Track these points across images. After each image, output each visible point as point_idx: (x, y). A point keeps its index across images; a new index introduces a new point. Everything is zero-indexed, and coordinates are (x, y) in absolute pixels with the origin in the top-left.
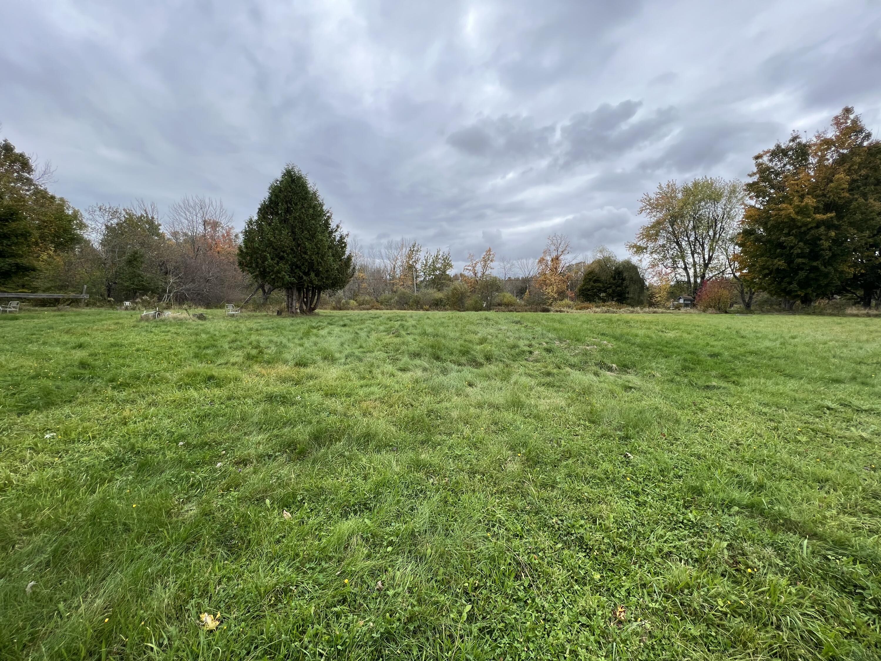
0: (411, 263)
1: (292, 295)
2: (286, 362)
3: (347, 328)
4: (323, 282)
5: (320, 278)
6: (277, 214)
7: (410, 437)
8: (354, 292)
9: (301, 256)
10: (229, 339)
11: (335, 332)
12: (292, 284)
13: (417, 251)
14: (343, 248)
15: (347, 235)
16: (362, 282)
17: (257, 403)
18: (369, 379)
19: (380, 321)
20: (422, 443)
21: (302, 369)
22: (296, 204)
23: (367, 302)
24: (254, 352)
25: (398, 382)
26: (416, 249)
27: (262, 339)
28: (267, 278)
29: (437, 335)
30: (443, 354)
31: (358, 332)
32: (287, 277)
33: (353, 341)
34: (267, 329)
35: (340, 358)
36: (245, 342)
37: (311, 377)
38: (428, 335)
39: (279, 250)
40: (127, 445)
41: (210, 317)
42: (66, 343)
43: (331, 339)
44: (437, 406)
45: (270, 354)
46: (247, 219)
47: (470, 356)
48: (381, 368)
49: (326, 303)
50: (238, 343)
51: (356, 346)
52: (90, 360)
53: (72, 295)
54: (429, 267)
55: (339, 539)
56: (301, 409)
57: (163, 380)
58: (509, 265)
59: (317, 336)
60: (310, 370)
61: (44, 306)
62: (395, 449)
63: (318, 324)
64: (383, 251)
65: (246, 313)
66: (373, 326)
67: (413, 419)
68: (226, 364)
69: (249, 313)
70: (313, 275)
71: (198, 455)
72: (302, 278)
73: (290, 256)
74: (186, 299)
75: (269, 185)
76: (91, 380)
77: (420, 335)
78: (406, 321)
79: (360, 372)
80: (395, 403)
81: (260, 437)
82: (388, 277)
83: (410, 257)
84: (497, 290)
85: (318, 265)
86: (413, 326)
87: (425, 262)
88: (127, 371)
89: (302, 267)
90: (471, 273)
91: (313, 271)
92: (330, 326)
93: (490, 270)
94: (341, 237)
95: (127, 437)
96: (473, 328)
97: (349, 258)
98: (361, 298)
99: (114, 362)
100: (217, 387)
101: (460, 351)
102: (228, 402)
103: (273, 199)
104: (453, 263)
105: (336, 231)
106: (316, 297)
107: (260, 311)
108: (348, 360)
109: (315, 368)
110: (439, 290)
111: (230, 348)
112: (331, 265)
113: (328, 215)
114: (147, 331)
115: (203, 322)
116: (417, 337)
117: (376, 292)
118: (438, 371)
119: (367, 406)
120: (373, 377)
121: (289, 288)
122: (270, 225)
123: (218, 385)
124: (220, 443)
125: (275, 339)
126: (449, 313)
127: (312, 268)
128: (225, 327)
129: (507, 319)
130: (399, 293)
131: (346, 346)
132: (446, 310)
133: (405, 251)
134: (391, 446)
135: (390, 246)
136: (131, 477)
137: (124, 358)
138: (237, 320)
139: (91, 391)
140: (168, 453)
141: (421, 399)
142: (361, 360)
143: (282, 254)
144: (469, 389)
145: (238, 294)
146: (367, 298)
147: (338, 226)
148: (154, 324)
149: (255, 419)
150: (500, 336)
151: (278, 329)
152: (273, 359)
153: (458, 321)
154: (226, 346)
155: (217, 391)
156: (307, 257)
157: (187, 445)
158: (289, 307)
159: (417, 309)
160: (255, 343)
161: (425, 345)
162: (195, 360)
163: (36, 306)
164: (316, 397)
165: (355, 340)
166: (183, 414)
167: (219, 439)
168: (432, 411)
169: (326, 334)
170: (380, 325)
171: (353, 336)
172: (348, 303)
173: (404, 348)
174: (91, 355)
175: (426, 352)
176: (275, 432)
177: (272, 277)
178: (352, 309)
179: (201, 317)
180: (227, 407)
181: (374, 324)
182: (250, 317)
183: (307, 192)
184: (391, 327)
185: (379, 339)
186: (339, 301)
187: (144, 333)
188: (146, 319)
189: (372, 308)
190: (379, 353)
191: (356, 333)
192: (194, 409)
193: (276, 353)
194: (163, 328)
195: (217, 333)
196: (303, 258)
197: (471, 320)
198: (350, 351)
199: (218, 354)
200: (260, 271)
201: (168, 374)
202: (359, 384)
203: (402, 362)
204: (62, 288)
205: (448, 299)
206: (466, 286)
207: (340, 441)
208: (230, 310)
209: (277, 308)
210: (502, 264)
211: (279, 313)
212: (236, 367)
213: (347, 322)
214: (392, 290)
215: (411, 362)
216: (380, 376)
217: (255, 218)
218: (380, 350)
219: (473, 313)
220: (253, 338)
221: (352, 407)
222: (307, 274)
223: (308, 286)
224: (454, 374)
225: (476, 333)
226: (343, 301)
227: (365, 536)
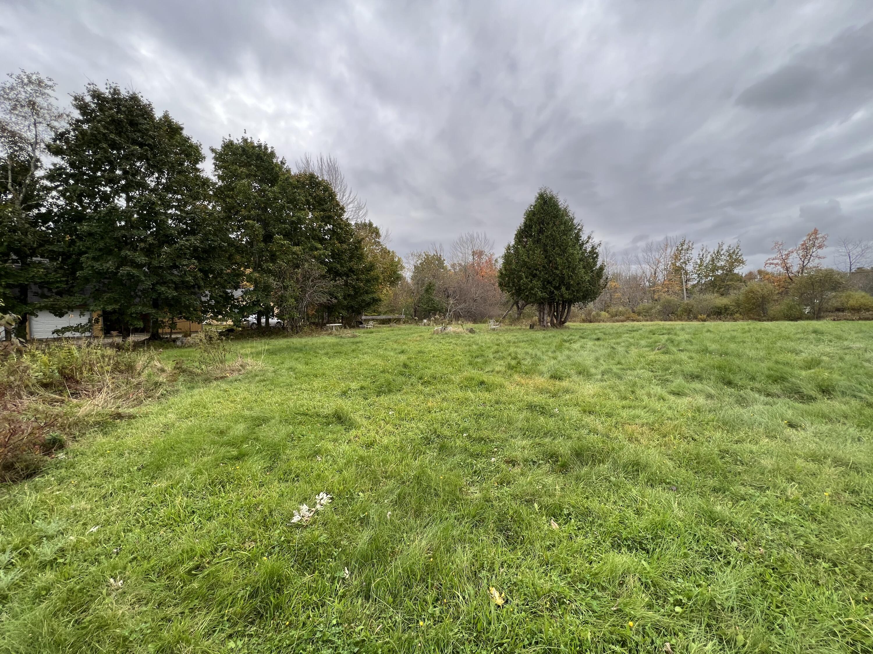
0: (678, 264)
1: (544, 309)
2: (541, 374)
3: (601, 342)
4: (574, 295)
5: (570, 291)
6: (531, 236)
7: (696, 480)
8: (606, 303)
9: (552, 271)
10: (492, 350)
11: (588, 346)
12: (544, 299)
13: (688, 250)
14: (594, 258)
15: (599, 245)
16: (614, 292)
17: (520, 410)
18: (633, 400)
19: (641, 335)
20: (715, 490)
21: (557, 382)
22: (548, 224)
23: (621, 313)
24: (513, 363)
25: (670, 408)
26: (685, 247)
27: (519, 350)
28: (522, 295)
29: (726, 354)
30: (736, 379)
31: (614, 346)
32: (539, 293)
33: (609, 356)
34: (523, 342)
35: (596, 374)
36: (505, 354)
37: (567, 391)
38: (710, 353)
39: (532, 269)
40: (431, 428)
41: (478, 331)
42: (395, 350)
43: (585, 353)
44: (735, 446)
45: (526, 365)
46: (506, 245)
47: (787, 384)
48: (647, 389)
49: (576, 316)
50: (500, 354)
51: (612, 362)
52: (408, 363)
53: (397, 316)
54: (706, 267)
55: (612, 572)
56: (561, 422)
57: (449, 381)
58: (859, 249)
59: (569, 349)
60: (565, 384)
61: (384, 324)
62: (674, 488)
63: (570, 338)
64: (640, 255)
65: (504, 327)
66: (632, 340)
67: (698, 455)
68: (492, 371)
69: (506, 327)
70: (563, 289)
71: (477, 448)
72: (553, 292)
73: (543, 273)
74: (460, 316)
75: (524, 212)
76: (410, 376)
77: (698, 352)
78: (676, 334)
79: (621, 391)
80: (669, 433)
81: (524, 442)
82: (647, 284)
83: (676, 257)
84: (834, 289)
85: (569, 279)
86: (686, 341)
87: (699, 261)
88: (429, 372)
89: (554, 283)
90: (780, 269)
91: (564, 285)
92: (582, 340)
93: (817, 261)
94: (593, 247)
95: (431, 422)
96: (791, 345)
97: (602, 269)
98: (613, 309)
99: (421, 365)
100: (487, 391)
101: (769, 377)
102: (496, 406)
103: (527, 223)
104: (745, 258)
105: (588, 242)
106: (566, 310)
107: (515, 325)
108: (605, 377)
109: (570, 382)
110: (722, 295)
111: (494, 358)
112: (582, 278)
113: (578, 228)
114: (438, 342)
115: (473, 335)
116: (693, 355)
117: (632, 302)
118: (732, 400)
119: (633, 432)
120: (637, 399)
121: (541, 303)
122: (524, 247)
123: (488, 390)
124: (492, 441)
125: (530, 351)
126: (742, 324)
127: (563, 282)
128: (489, 339)
129: (861, 331)
130: (661, 301)
131: (601, 361)
132: (735, 320)
133: (671, 251)
134: (669, 483)
135: (649, 249)
136: (435, 454)
137: (426, 362)
138: (497, 334)
139: (410, 385)
140: (457, 440)
141: (707, 433)
142: (620, 378)
143: (535, 272)
144: (789, 431)
145: (497, 311)
146: (621, 308)
147: (589, 238)
148: (442, 337)
149: (519, 425)
150: (847, 357)
151: (532, 342)
152: (530, 370)
153: (761, 335)
154: (491, 356)
155: (487, 395)
156: (558, 272)
157: (469, 437)
158: (541, 320)
159: (689, 319)
160: (513, 355)
161: (708, 365)
162: (470, 367)
163: (380, 324)
164: (574, 413)
165: (612, 354)
166: (465, 411)
167: (492, 437)
168: (727, 452)
169: (579, 348)
170: (641, 339)
171: (609, 350)
172: (598, 315)
173: (675, 367)
174: (408, 359)
175: (710, 374)
176: (537, 440)
177: (527, 294)
178: (603, 321)
179: (472, 331)
180: (496, 410)
181: (633, 338)
182: (507, 331)
183: (559, 210)
184: (656, 342)
185: (641, 356)
186: (589, 314)
187: (436, 344)
188: (436, 333)
189: (628, 319)
190: (642, 371)
191: (613, 348)
192: (472, 408)
193: (533, 364)
194: (448, 340)
195: (483, 344)
196: (553, 273)
197: (784, 334)
198: (607, 367)
199: (485, 362)
200: (516, 289)
201: (453, 377)
202: (621, 404)
203: (674, 384)
204: (392, 311)
205: (738, 305)
206: (770, 286)
207: (604, 464)
208: (492, 324)
209: (529, 322)
210: (843, 250)
211: (532, 327)
212: (500, 375)
213: (600, 335)
214: (653, 298)
215: (687, 385)
216: (645, 398)
217: (513, 243)
218: (643, 368)
219: (787, 323)
220: (512, 349)
221: (614, 429)
222: (558, 288)
223: (559, 300)
224: (758, 407)
225: (797, 353)
226: (594, 313)
227: (644, 580)
